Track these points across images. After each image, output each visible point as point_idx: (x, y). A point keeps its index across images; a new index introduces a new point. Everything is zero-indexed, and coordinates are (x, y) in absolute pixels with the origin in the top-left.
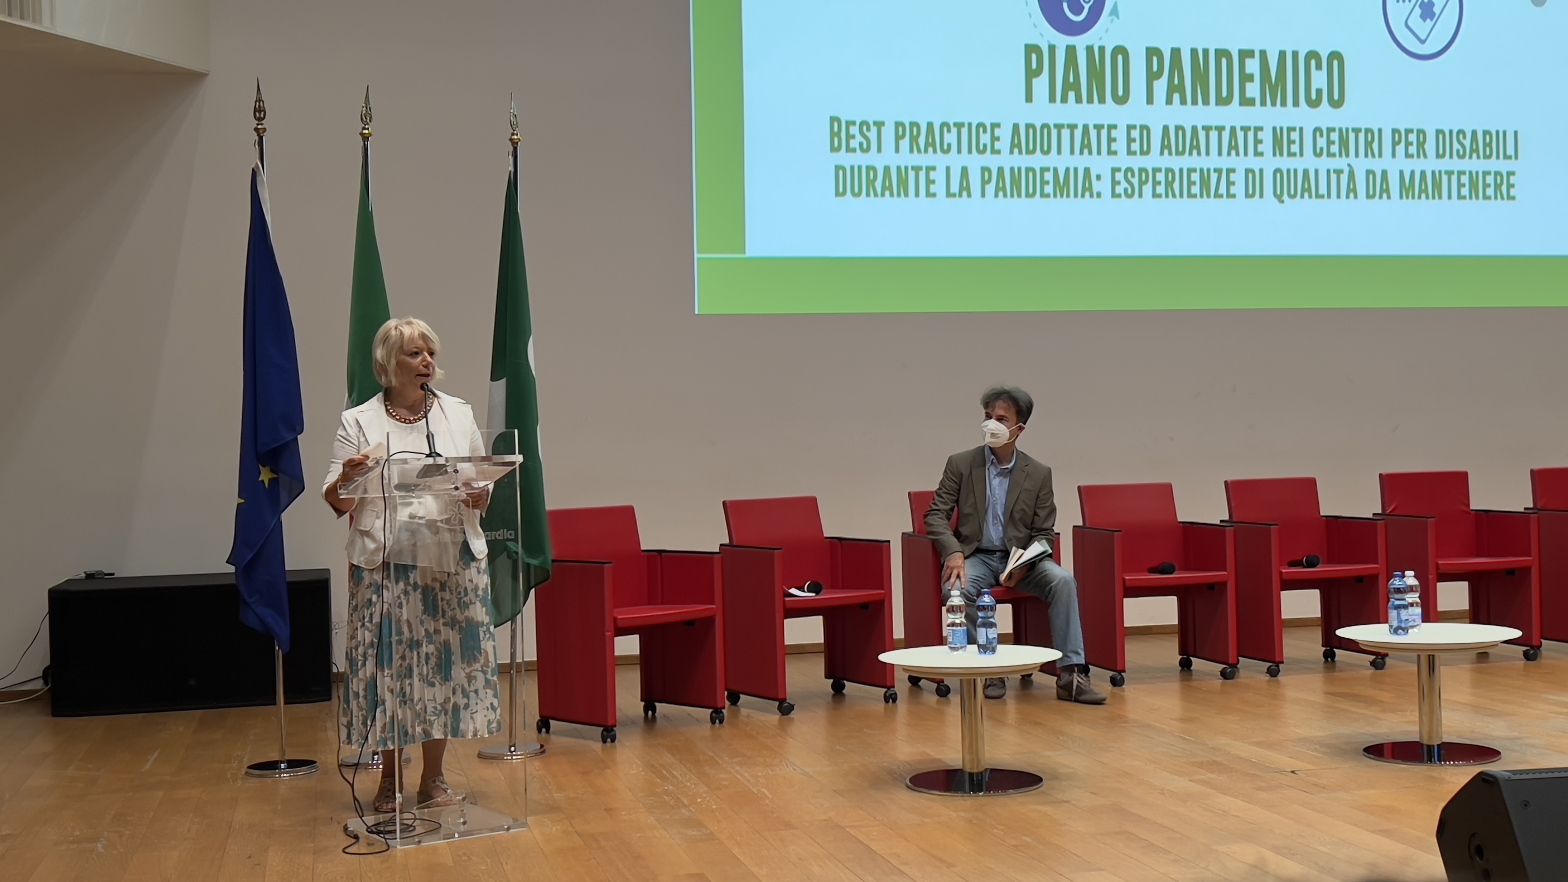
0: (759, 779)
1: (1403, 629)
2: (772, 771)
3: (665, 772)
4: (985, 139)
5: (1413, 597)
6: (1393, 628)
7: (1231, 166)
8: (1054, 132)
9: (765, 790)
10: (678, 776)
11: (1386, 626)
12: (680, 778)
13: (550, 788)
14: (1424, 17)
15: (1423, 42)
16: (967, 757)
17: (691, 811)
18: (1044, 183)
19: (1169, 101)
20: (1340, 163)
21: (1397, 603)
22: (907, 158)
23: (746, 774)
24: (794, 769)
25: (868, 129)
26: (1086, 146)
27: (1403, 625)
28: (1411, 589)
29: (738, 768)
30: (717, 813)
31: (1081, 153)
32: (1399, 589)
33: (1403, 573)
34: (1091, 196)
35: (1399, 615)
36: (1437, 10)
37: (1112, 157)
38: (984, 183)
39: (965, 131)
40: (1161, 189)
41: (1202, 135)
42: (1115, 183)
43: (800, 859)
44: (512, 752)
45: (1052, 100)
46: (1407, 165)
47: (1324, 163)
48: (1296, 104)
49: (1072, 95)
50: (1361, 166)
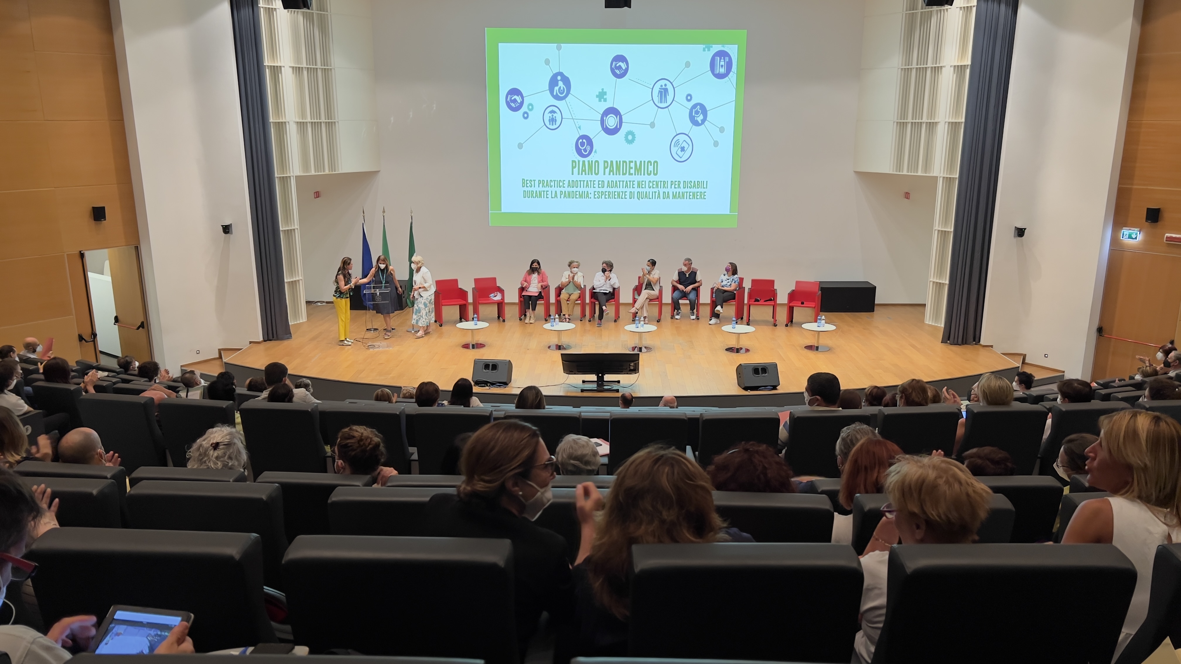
4: (561, 184)
7: (626, 191)
8: (579, 182)
14: (681, 151)
15: (681, 158)
18: (576, 195)
19: (610, 174)
20: (656, 190)
22: (541, 189)
25: (532, 182)
31: (586, 187)
34: (589, 198)
36: (685, 149)
37: (594, 189)
38: (561, 195)
39: (556, 182)
40: (607, 197)
41: (618, 183)
42: (595, 195)
45: (579, 174)
46: (675, 190)
47: (652, 190)
48: (644, 175)
49: (584, 173)
50: (662, 191)
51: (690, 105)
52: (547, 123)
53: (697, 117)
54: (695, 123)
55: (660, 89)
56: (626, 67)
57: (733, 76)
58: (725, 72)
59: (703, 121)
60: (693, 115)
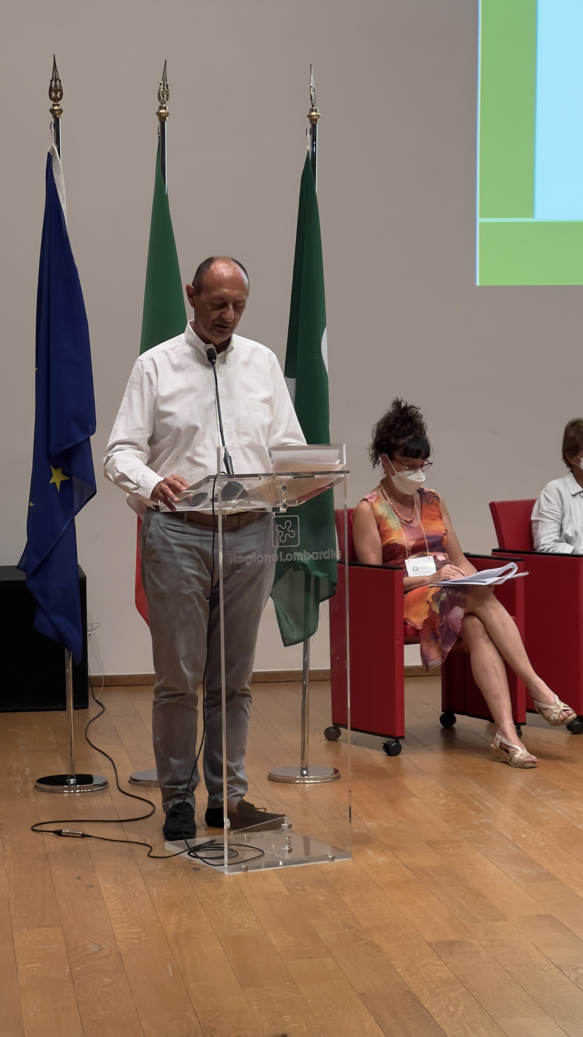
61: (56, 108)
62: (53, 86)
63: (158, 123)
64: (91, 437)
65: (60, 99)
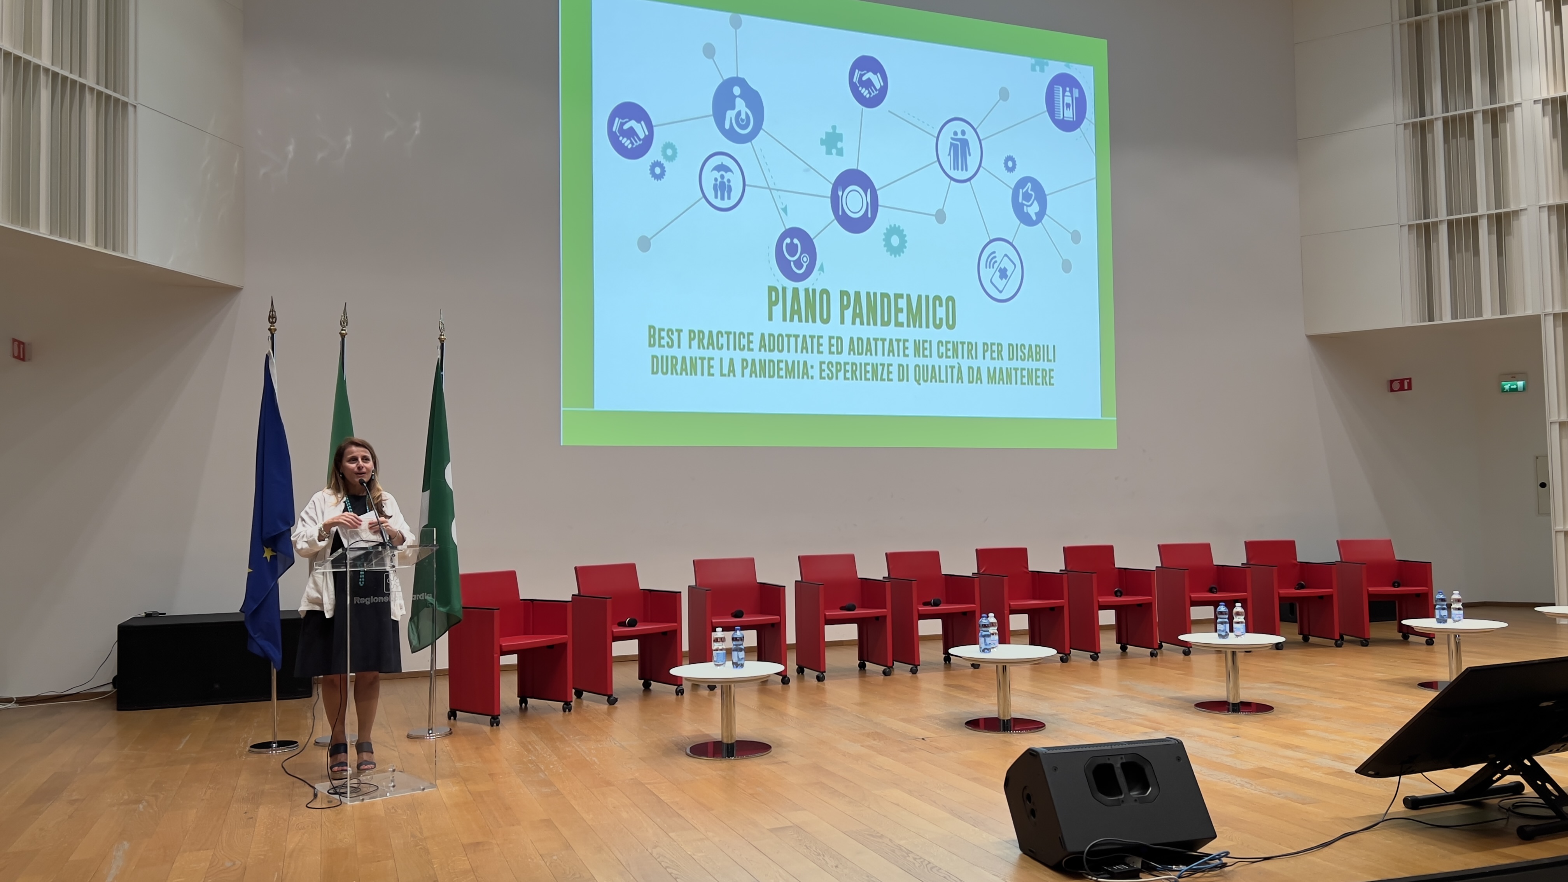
0: (592, 751)
1: (988, 649)
2: (601, 745)
3: (530, 747)
4: (744, 342)
5: (993, 630)
6: (983, 648)
7: (890, 362)
8: (786, 339)
9: (594, 759)
10: (539, 749)
11: (978, 646)
12: (540, 751)
13: (453, 759)
14: (1001, 277)
15: (1001, 292)
16: (725, 734)
17: (546, 775)
18: (780, 369)
19: (854, 323)
20: (953, 362)
21: (984, 633)
22: (696, 352)
23: (583, 747)
24: (615, 744)
26: (804, 348)
27: (988, 647)
28: (992, 625)
29: (578, 743)
30: (562, 776)
31: (802, 352)
32: (985, 625)
33: (988, 615)
34: (808, 378)
35: (985, 640)
36: (1009, 273)
37: (820, 355)
38: (743, 368)
39: (731, 337)
40: (849, 375)
41: (873, 343)
42: (822, 370)
43: (614, 808)
44: (430, 734)
45: (785, 320)
46: (993, 364)
47: (944, 362)
48: (928, 326)
49: (796, 317)
50: (965, 363)
51: (1013, 179)
52: (710, 195)
53: (1028, 206)
54: (1026, 219)
55: (952, 139)
56: (882, 84)
57: (1088, 126)
58: (1075, 119)
59: (1041, 214)
60: (1020, 201)
61: (272, 328)
62: (271, 315)
63: (340, 339)
64: (291, 528)
65: (275, 322)
